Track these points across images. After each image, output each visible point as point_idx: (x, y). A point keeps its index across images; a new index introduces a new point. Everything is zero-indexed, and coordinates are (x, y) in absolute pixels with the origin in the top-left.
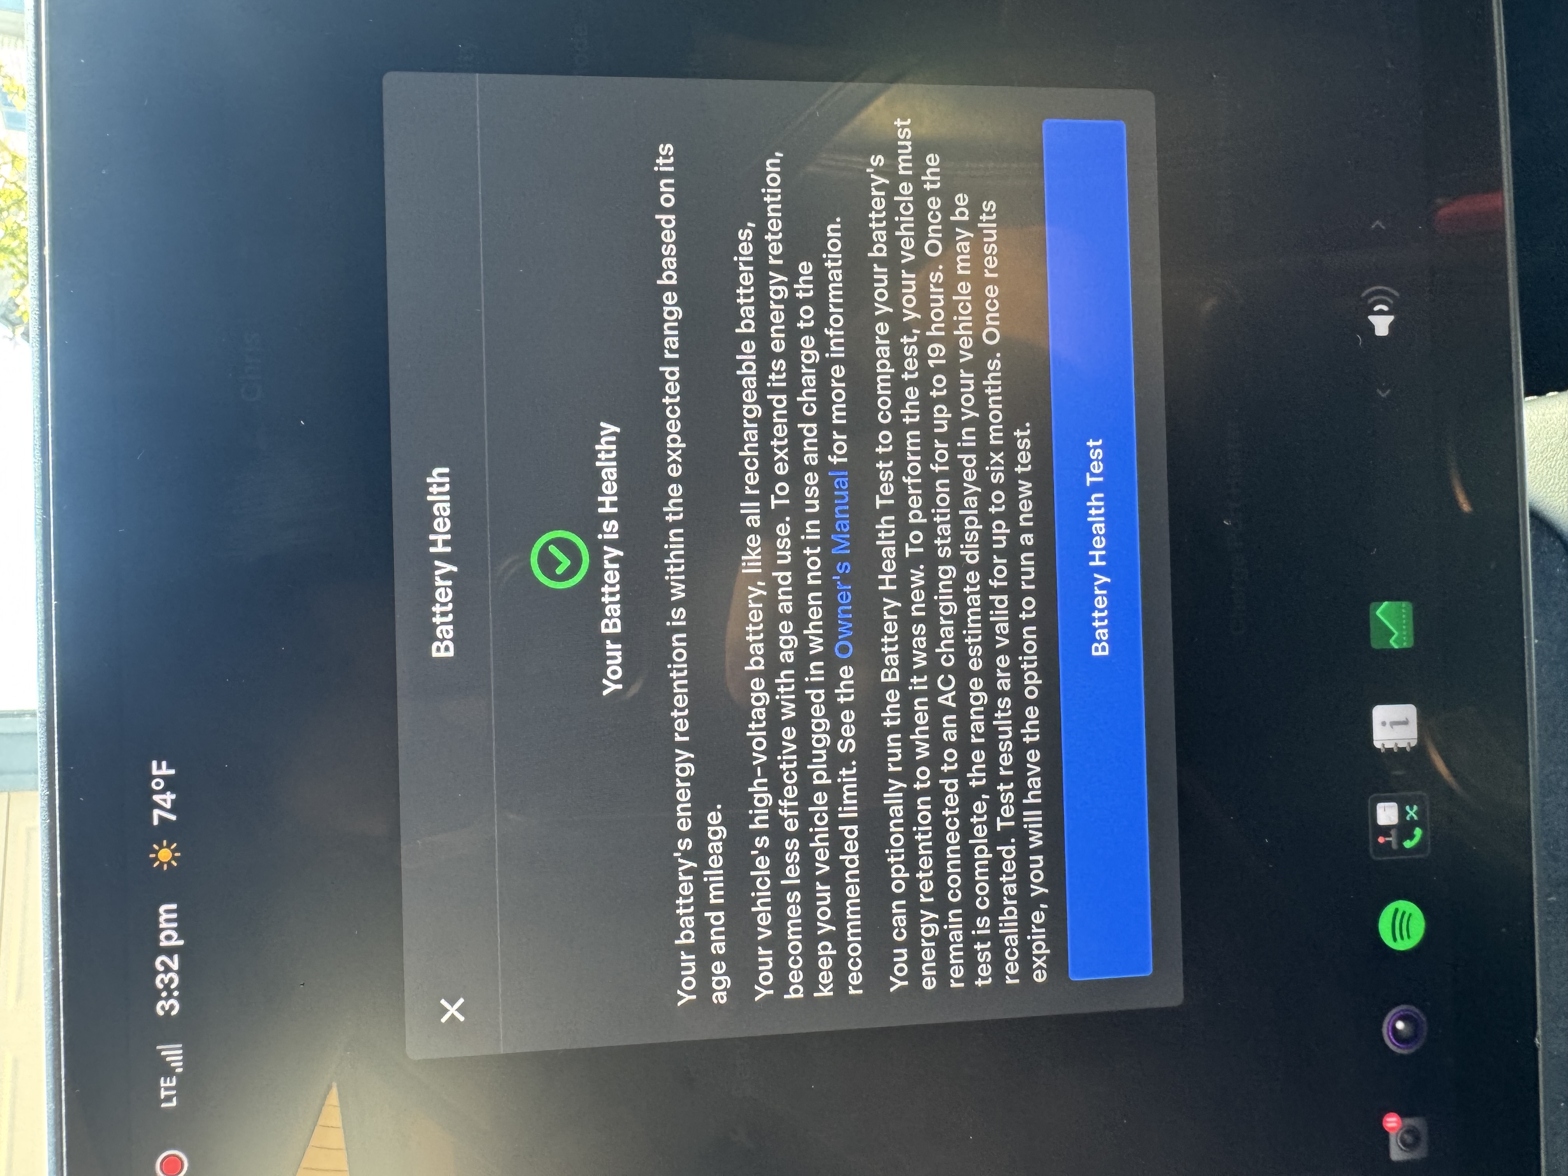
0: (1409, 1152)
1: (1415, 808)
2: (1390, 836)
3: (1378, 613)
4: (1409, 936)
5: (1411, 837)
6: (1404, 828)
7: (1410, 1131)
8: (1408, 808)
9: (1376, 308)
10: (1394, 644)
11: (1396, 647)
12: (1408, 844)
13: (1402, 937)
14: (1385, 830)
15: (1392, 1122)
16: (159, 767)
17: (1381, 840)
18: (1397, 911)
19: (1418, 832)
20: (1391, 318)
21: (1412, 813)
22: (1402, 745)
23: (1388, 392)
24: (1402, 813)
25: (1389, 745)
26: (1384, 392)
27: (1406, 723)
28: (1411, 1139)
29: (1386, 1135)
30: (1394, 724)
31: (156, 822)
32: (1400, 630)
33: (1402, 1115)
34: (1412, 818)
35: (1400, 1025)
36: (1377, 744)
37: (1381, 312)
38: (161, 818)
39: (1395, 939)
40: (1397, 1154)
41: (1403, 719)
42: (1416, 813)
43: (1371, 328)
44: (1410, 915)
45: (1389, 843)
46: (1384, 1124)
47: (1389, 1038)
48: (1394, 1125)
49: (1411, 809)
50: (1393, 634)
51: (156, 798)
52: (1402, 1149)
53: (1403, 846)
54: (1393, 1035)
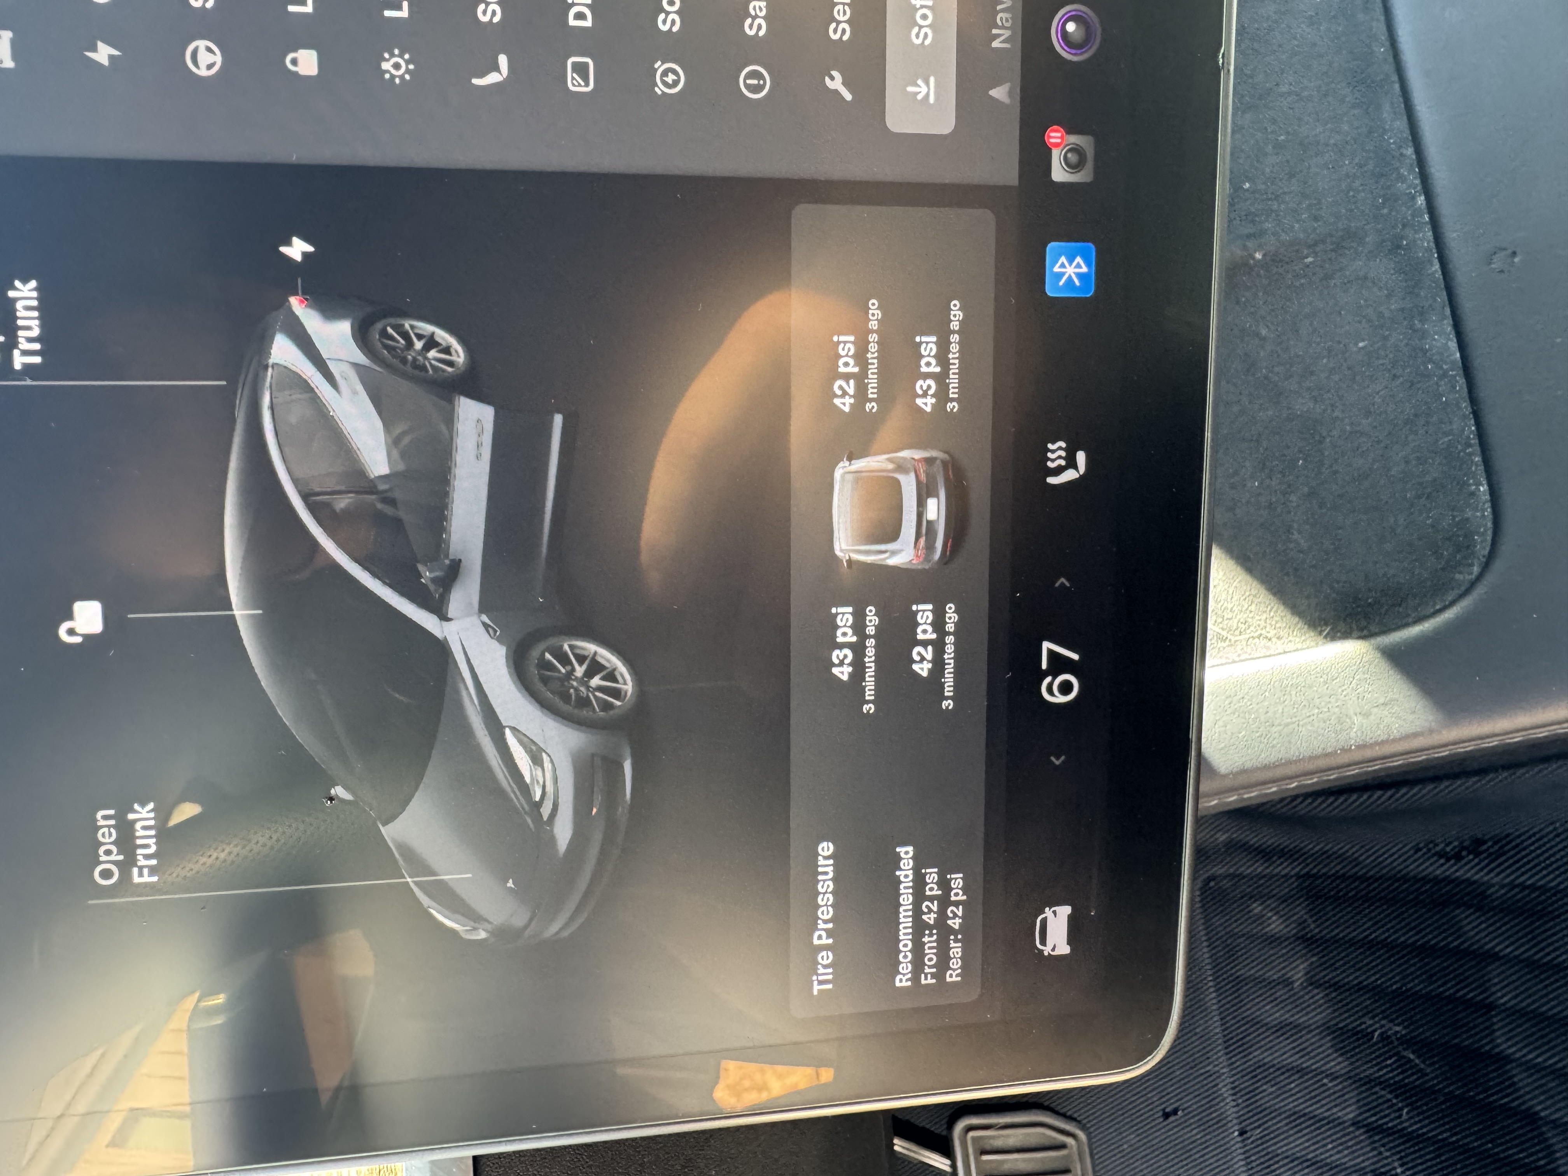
0: (1072, 173)
7: (1076, 150)
15: (1054, 136)
28: (1075, 159)
29: (1047, 150)
33: (1068, 130)
35: (1071, 27)
40: (1058, 173)
46: (1046, 139)
47: (1059, 42)
48: (1057, 140)
52: (1063, 168)
54: (1062, 36)
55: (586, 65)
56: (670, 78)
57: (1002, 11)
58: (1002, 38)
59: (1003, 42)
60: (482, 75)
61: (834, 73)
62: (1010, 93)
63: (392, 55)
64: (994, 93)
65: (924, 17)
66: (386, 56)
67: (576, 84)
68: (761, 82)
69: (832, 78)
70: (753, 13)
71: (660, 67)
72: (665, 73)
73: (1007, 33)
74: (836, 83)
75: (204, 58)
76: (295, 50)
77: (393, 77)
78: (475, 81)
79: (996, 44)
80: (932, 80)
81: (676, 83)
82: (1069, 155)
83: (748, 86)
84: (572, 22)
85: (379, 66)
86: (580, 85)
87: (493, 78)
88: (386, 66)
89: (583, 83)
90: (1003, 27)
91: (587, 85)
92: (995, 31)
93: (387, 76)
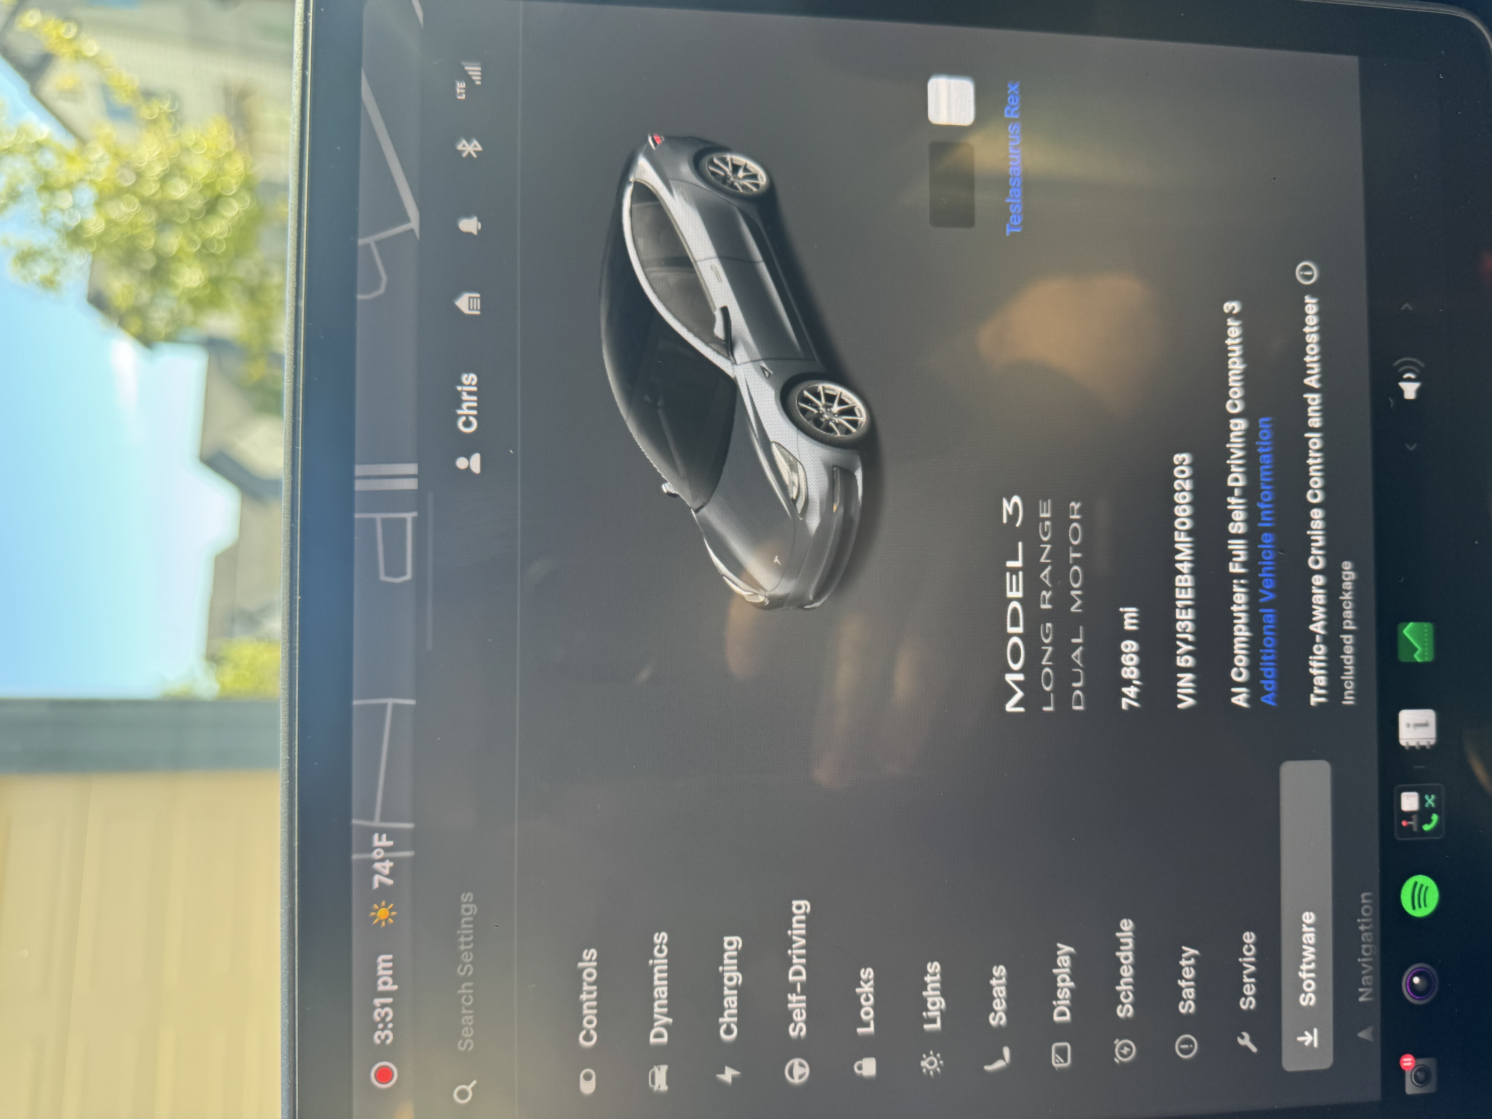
0: (1421, 1087)
1: (1433, 797)
2: (1411, 820)
3: (1406, 632)
4: (1425, 906)
5: (1429, 821)
6: (1424, 814)
7: (1423, 1069)
8: (1427, 797)
9: (1406, 376)
10: (1417, 658)
11: (1419, 660)
12: (1427, 827)
13: (1420, 906)
14: (1408, 815)
15: (1407, 1062)
16: (380, 839)
17: (1404, 823)
18: (1416, 884)
19: (1435, 818)
20: (1416, 385)
21: (1430, 801)
22: (1423, 743)
23: (1415, 446)
24: (1422, 801)
25: (1413, 743)
26: (1411, 446)
27: (1426, 725)
28: (1423, 1076)
29: (1401, 1072)
30: (1417, 725)
31: (376, 885)
32: (1423, 647)
33: (1417, 1056)
34: (1430, 805)
35: (1416, 980)
36: (1403, 742)
37: (1409, 380)
38: (381, 884)
39: (1414, 908)
40: (1411, 1088)
41: (1423, 721)
42: (1434, 801)
43: (1401, 392)
44: (1427, 888)
45: (1410, 826)
46: (1401, 1064)
47: (1408, 992)
48: (1409, 1064)
49: (1430, 798)
50: (1416, 650)
51: (377, 866)
52: (1415, 1084)
53: (1422, 830)
54: (1410, 988)
55: (1065, 1048)
56: (1126, 1050)
57: (1367, 974)
58: (1366, 994)
59: (1367, 997)
60: (991, 1063)
61: (1245, 1034)
62: (1373, 1034)
63: (928, 1055)
64: (1362, 1035)
65: (1309, 986)
66: (924, 1056)
67: (1058, 1061)
68: (1191, 1046)
69: (1242, 1037)
70: (1185, 997)
71: (1118, 1043)
72: (1122, 1048)
73: (1369, 990)
74: (1245, 1041)
75: (797, 1071)
76: (861, 1059)
77: (928, 1071)
78: (988, 1068)
79: (1362, 999)
80: (1315, 1031)
81: (1129, 1053)
82: (1418, 1074)
83: (1182, 1051)
84: (1056, 1018)
85: (919, 1063)
86: (1060, 1063)
87: (999, 1064)
88: (924, 1064)
89: (1062, 1061)
90: (1367, 986)
91: (1066, 1061)
92: (1361, 990)
93: (924, 1070)
